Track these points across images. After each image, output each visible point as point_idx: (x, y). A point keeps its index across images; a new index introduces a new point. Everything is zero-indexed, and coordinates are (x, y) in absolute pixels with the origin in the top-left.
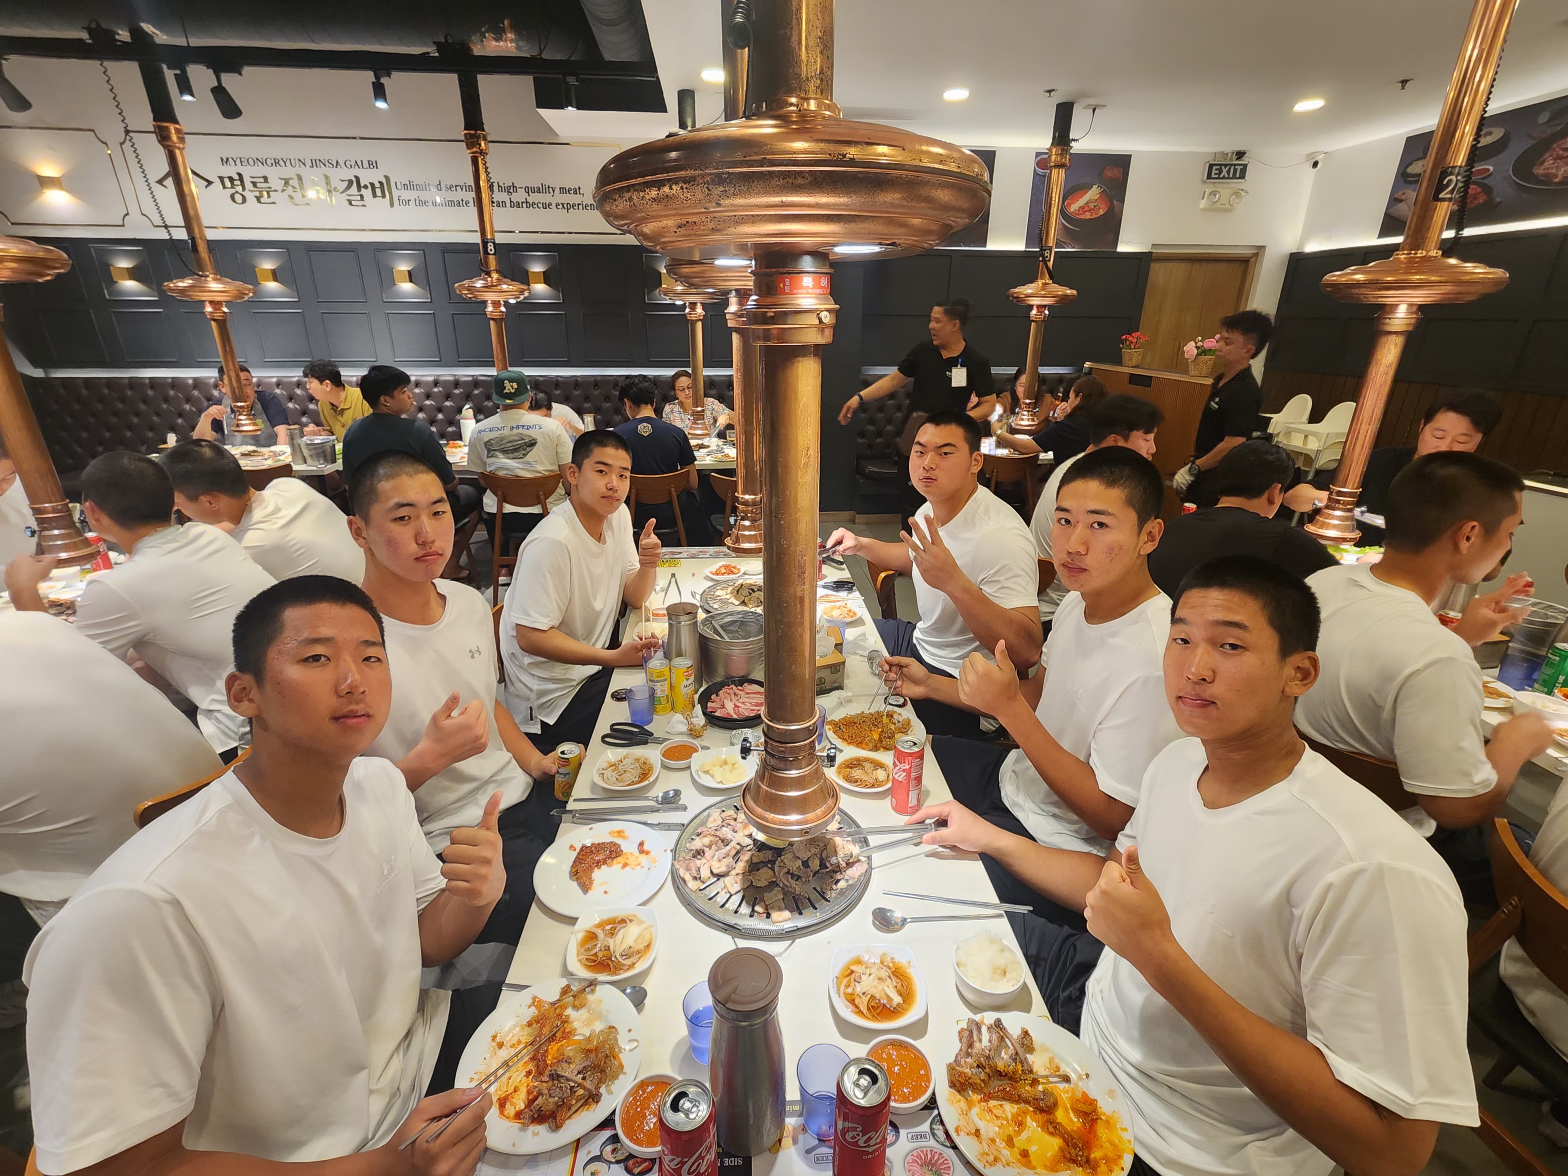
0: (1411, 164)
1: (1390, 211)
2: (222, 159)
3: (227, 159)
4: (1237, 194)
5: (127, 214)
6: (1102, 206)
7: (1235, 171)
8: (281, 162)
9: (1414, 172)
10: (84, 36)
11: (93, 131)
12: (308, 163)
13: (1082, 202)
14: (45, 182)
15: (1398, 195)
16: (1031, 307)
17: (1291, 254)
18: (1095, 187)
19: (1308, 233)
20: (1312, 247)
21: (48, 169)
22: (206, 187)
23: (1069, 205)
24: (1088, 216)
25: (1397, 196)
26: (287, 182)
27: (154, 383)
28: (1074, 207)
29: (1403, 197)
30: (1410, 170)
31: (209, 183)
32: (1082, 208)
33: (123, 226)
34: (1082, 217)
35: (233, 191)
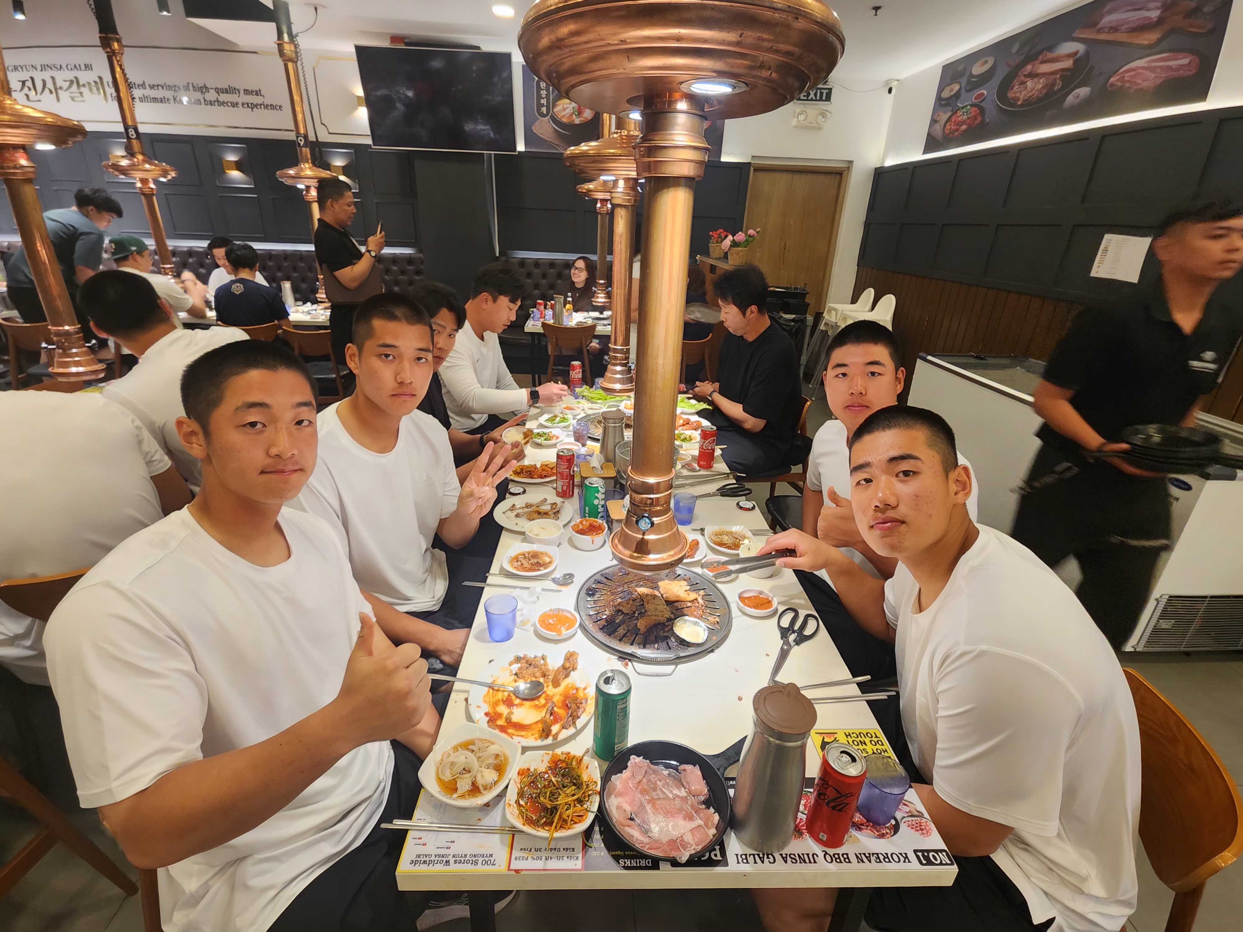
0: (943, 89)
4: (823, 114)
7: (822, 94)
8: (19, 68)
9: (945, 97)
12: (39, 68)
15: (935, 117)
16: (596, 201)
17: (876, 169)
19: (888, 150)
26: (24, 83)
30: (943, 95)
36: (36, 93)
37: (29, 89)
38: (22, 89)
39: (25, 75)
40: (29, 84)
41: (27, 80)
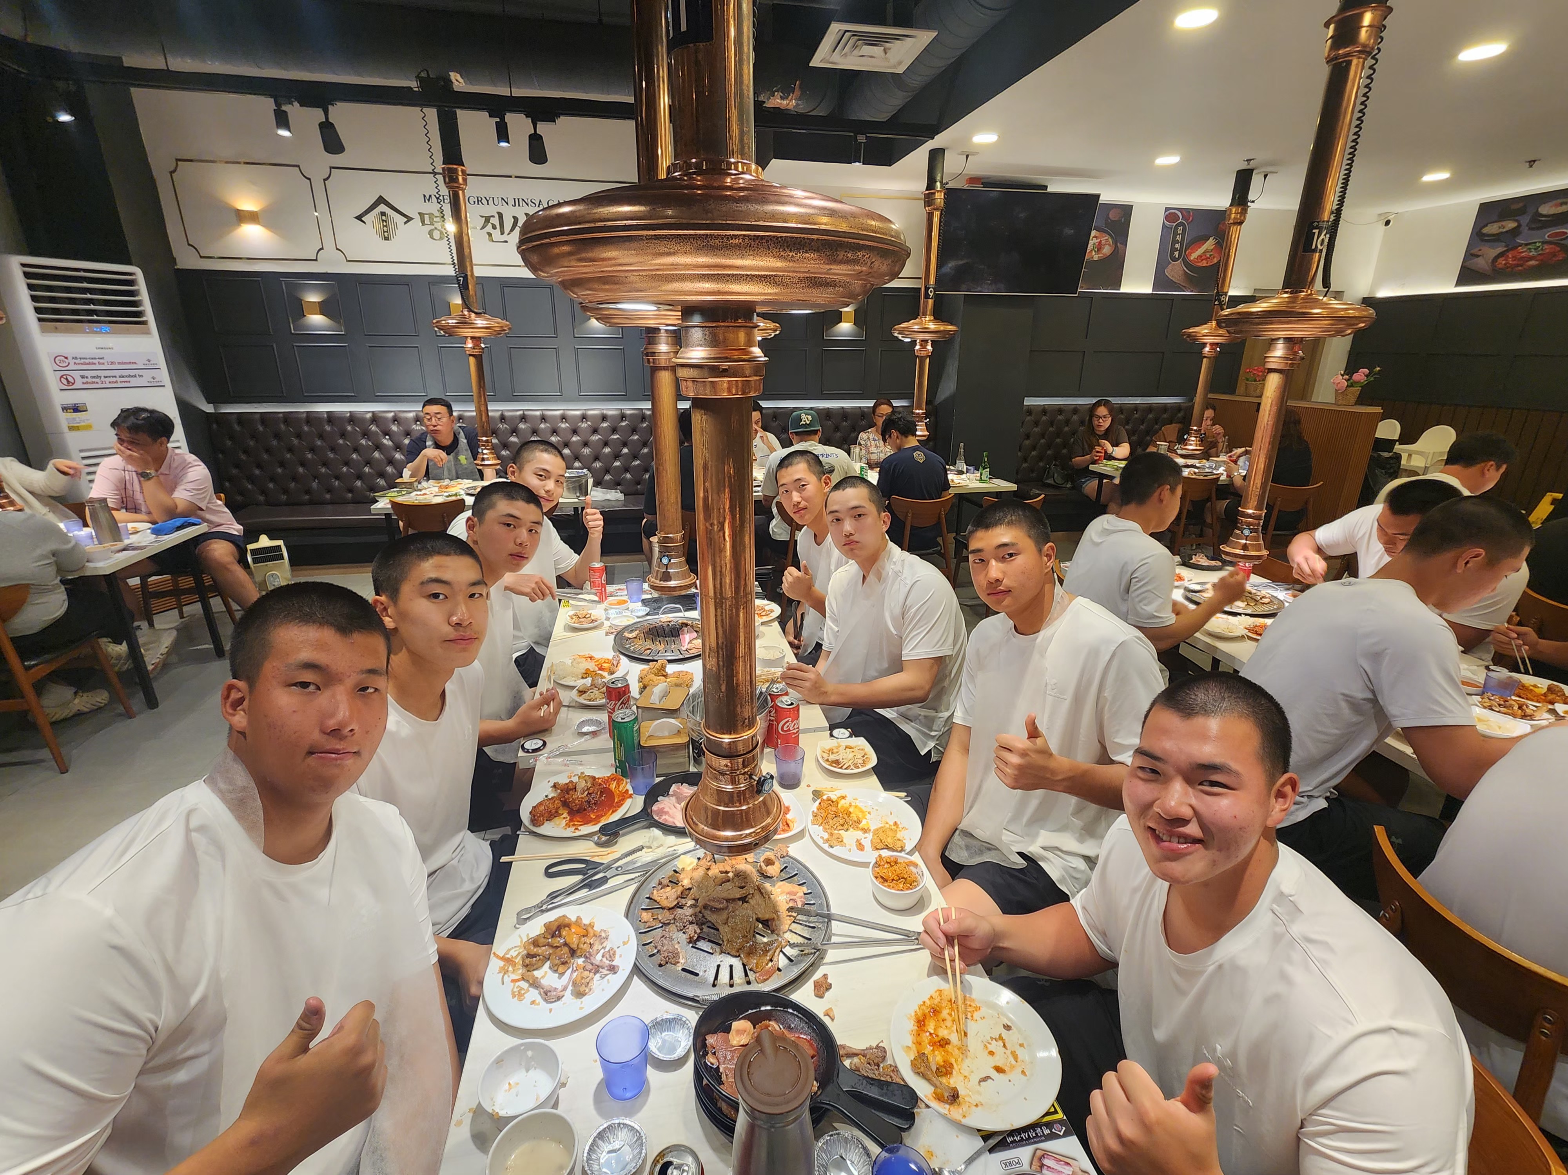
0: (1486, 225)
1: (1467, 264)
2: (425, 196)
3: (430, 196)
5: (322, 249)
6: (1216, 255)
8: (484, 201)
9: (1490, 232)
10: (414, 84)
11: (298, 166)
12: (511, 202)
13: (1200, 251)
14: (242, 217)
15: (1475, 251)
16: (1204, 345)
17: (1364, 298)
18: (1211, 239)
19: (1380, 280)
20: (1384, 293)
21: (247, 203)
22: (405, 223)
23: (1190, 254)
24: (1204, 264)
25: (1473, 251)
26: (487, 220)
27: (331, 418)
28: (1194, 256)
29: (1480, 253)
30: (1485, 231)
31: (409, 219)
32: (1200, 256)
33: (316, 260)
34: (1200, 264)
35: (433, 227)
36: (502, 233)
37: (494, 227)
38: (483, 228)
39: (491, 210)
40: (495, 221)
41: (493, 216)
